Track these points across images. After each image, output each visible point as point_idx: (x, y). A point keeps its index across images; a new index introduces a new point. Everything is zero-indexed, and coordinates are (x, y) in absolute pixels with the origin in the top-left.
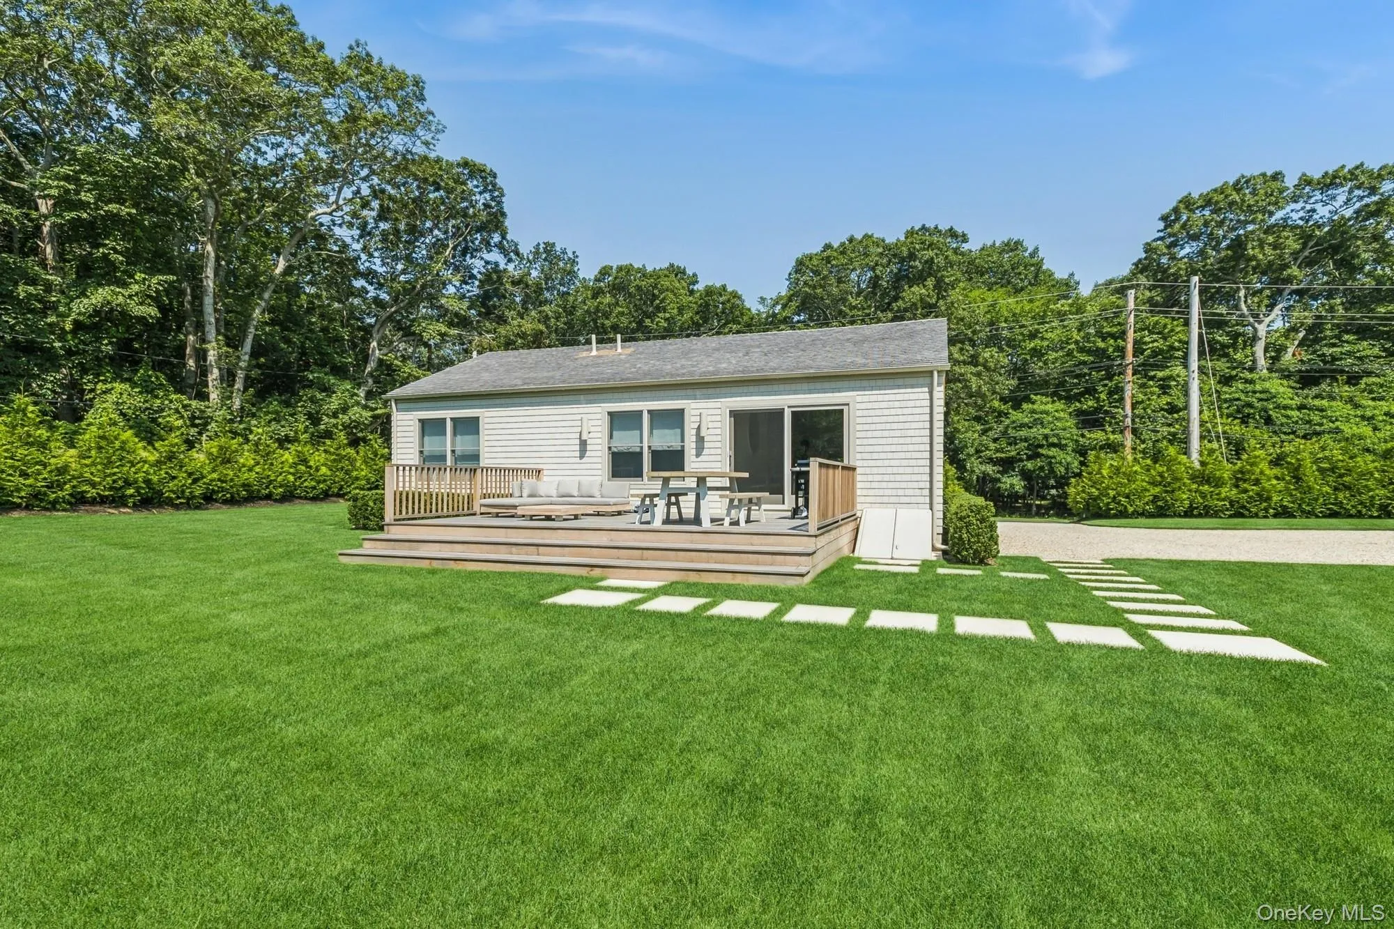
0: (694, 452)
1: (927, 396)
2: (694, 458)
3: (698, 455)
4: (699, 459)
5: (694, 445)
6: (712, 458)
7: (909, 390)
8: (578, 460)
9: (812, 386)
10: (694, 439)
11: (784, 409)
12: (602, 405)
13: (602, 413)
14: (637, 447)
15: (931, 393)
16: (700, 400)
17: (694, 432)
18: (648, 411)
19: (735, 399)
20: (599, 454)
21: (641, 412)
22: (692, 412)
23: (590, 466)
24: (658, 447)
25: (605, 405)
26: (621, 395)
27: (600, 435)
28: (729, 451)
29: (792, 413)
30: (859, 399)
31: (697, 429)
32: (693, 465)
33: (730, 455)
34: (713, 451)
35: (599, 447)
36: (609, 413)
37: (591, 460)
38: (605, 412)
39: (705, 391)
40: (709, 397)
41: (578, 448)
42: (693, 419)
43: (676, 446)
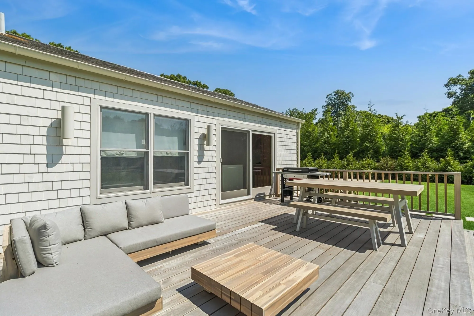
0: (196, 159)
1: (295, 134)
2: (196, 164)
3: (200, 162)
4: (200, 165)
5: (196, 153)
6: (209, 164)
7: (291, 130)
8: (43, 168)
10: (196, 147)
11: (250, 131)
12: (92, 96)
13: (94, 107)
14: (138, 153)
15: (297, 133)
16: (201, 114)
17: (196, 141)
18: (155, 115)
19: (225, 119)
20: (86, 159)
21: (147, 115)
22: (197, 124)
23: (66, 176)
24: (161, 153)
25: (97, 97)
26: (120, 90)
27: (87, 134)
28: (221, 159)
29: (253, 134)
30: (278, 132)
31: (199, 139)
32: (196, 171)
33: (221, 162)
34: (210, 159)
35: (86, 151)
36: (102, 107)
37: (69, 167)
38: (99, 107)
39: (204, 108)
40: (207, 113)
41: (44, 150)
42: (196, 130)
43: (179, 153)
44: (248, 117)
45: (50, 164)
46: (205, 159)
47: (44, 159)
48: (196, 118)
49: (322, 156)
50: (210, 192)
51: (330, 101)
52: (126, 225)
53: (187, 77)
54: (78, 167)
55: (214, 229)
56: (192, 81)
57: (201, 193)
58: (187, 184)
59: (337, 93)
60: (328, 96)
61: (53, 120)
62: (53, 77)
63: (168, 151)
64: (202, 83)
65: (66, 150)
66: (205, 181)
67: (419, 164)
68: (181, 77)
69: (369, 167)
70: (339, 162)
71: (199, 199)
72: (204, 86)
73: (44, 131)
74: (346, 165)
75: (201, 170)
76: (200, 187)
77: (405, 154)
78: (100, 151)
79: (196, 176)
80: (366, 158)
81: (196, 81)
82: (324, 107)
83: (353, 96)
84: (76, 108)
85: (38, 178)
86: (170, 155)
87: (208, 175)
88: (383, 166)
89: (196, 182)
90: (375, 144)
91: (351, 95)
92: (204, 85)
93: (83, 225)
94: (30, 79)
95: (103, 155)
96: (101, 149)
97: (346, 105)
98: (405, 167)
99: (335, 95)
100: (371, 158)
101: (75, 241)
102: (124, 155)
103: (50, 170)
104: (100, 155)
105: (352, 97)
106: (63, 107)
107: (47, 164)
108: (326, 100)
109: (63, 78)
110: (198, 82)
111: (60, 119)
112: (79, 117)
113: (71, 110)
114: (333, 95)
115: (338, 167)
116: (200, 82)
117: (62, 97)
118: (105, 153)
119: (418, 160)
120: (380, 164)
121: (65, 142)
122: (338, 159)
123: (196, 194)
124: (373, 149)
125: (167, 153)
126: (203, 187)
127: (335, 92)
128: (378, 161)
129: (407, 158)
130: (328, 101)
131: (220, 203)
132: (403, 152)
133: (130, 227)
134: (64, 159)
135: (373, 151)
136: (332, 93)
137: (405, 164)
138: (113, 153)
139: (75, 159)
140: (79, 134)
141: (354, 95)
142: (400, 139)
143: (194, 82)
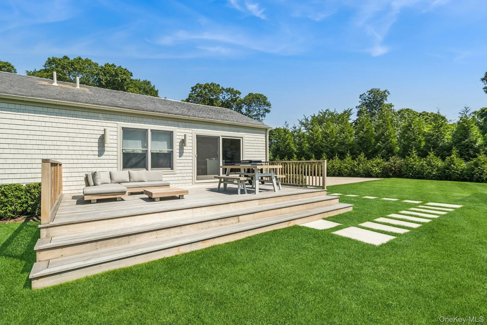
0: (178, 154)
1: (264, 138)
2: (178, 158)
3: (180, 156)
4: (181, 158)
5: (178, 151)
6: (188, 158)
7: (260, 135)
8: (97, 157)
9: (230, 128)
10: (178, 147)
11: (220, 137)
12: (118, 122)
13: (119, 128)
14: (143, 151)
15: (266, 137)
16: (181, 128)
17: (178, 144)
18: (151, 130)
19: (199, 130)
20: (115, 153)
21: (147, 130)
22: (178, 134)
23: (106, 161)
24: (156, 151)
25: (120, 123)
26: (132, 118)
27: (116, 141)
28: (197, 155)
29: (223, 139)
30: (246, 136)
31: (180, 142)
32: (178, 161)
33: (197, 156)
34: (188, 154)
35: (115, 149)
36: (123, 128)
37: (108, 157)
38: (121, 128)
39: (184, 124)
40: (186, 127)
41: (97, 149)
42: (178, 137)
43: (168, 151)
44: (219, 127)
45: (100, 155)
46: (184, 154)
47: (97, 153)
48: (178, 130)
49: (336, 156)
50: (188, 175)
51: (364, 101)
52: (128, 181)
53: (220, 85)
54: (112, 157)
55: (169, 185)
56: (225, 88)
57: (182, 175)
58: (172, 169)
59: (371, 92)
60: (361, 96)
61: (101, 135)
62: (100, 115)
63: (160, 150)
64: (235, 90)
65: (106, 149)
66: (184, 168)
67: (425, 162)
68: (215, 85)
69: (377, 166)
70: (351, 161)
71: (180, 178)
72: (236, 92)
73: (97, 140)
74: (357, 164)
75: (182, 161)
76: (181, 172)
77: (413, 153)
78: (122, 150)
79: (178, 165)
80: (376, 157)
81: (229, 88)
82: (359, 107)
83: (389, 94)
84: (110, 129)
85: (95, 161)
86: (162, 152)
87: (186, 165)
88: (391, 165)
89: (178, 168)
90: (388, 144)
91: (387, 93)
92: (236, 90)
93: (111, 178)
94: (91, 118)
95: (124, 151)
96: (123, 149)
97: (382, 104)
98: (411, 166)
99: (369, 94)
100: (381, 158)
101: (107, 183)
102: (135, 152)
103: (100, 158)
104: (122, 151)
105: (387, 95)
106: (105, 129)
107: (98, 155)
108: (360, 100)
109: (105, 115)
110: (231, 88)
111: (103, 134)
112: (112, 133)
113: (108, 130)
114: (367, 94)
115: (349, 166)
116: (233, 89)
117: (104, 124)
118: (125, 151)
119: (425, 159)
120: (388, 163)
121: (106, 145)
122: (350, 159)
123: (178, 175)
124: (386, 149)
125: (160, 151)
126: (183, 171)
127: (369, 92)
128: (388, 160)
129: (414, 157)
130: (362, 100)
131: (196, 182)
132: (411, 152)
133: (130, 181)
134: (106, 153)
135: (386, 151)
136: (365, 92)
137: (411, 162)
138: (129, 151)
139: (110, 153)
140: (112, 141)
141: (390, 92)
142: (412, 138)
143: (227, 89)
